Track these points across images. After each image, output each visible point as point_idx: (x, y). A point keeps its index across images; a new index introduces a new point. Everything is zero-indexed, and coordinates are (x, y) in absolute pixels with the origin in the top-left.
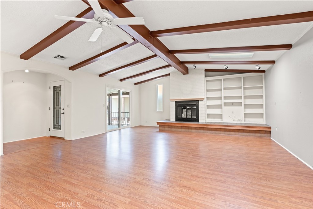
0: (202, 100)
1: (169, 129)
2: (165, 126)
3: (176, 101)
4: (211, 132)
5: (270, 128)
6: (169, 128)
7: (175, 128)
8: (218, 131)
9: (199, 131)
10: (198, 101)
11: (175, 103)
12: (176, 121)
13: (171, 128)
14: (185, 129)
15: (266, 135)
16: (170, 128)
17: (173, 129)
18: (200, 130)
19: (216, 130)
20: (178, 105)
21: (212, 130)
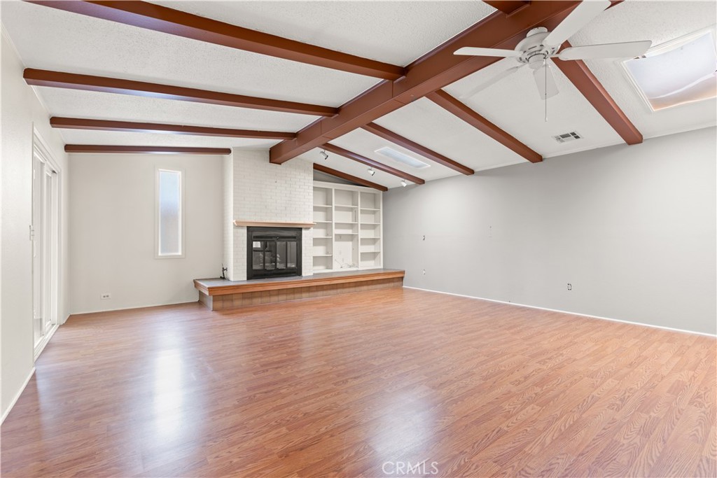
0: (308, 227)
1: (246, 302)
2: (234, 297)
3: (248, 228)
4: (335, 291)
5: (403, 272)
6: (244, 298)
7: (261, 297)
8: (346, 288)
9: (316, 293)
10: (301, 229)
11: (245, 231)
12: (249, 278)
13: (251, 298)
14: (286, 294)
15: (396, 284)
16: (249, 298)
17: (257, 301)
18: (317, 291)
19: (343, 286)
20: (254, 237)
21: (337, 289)
